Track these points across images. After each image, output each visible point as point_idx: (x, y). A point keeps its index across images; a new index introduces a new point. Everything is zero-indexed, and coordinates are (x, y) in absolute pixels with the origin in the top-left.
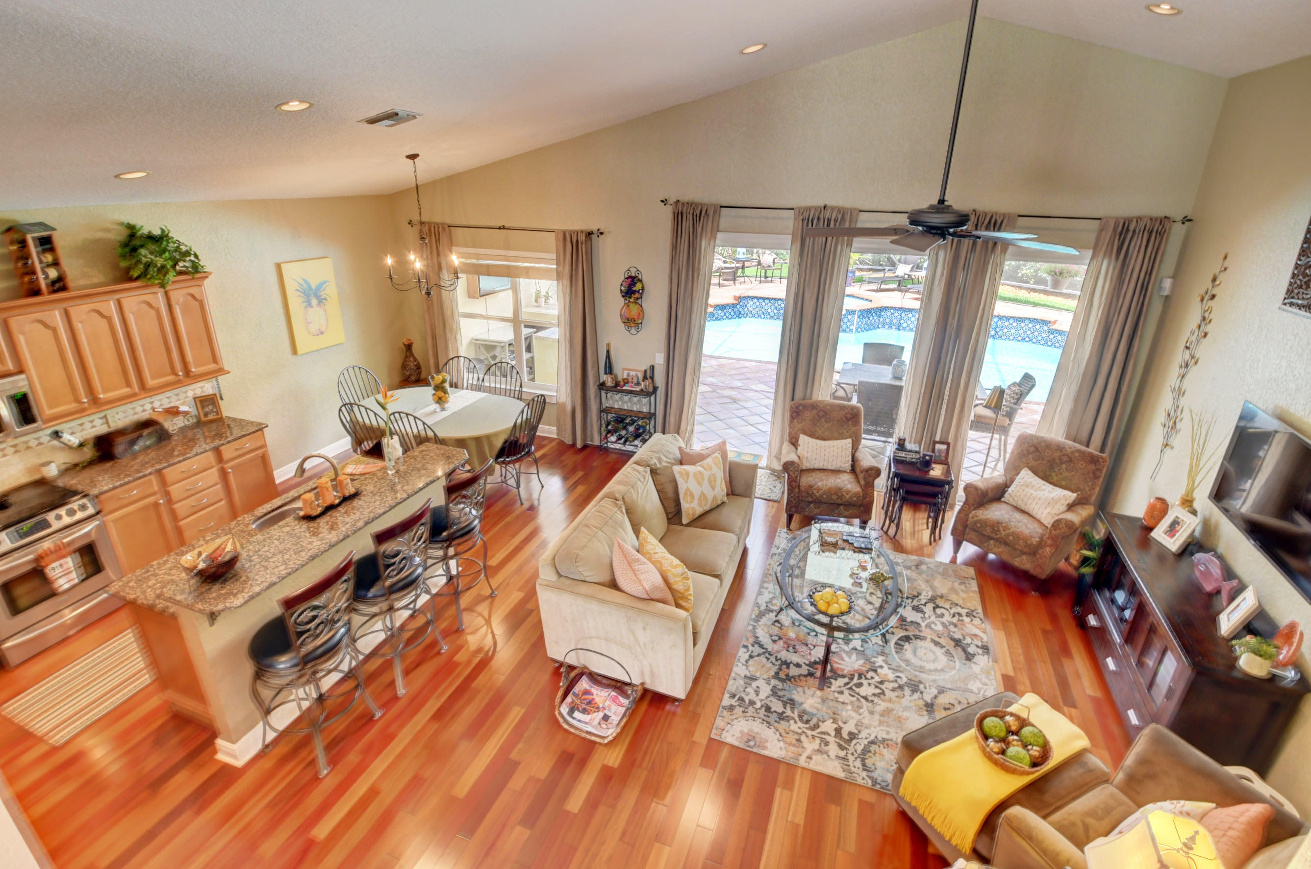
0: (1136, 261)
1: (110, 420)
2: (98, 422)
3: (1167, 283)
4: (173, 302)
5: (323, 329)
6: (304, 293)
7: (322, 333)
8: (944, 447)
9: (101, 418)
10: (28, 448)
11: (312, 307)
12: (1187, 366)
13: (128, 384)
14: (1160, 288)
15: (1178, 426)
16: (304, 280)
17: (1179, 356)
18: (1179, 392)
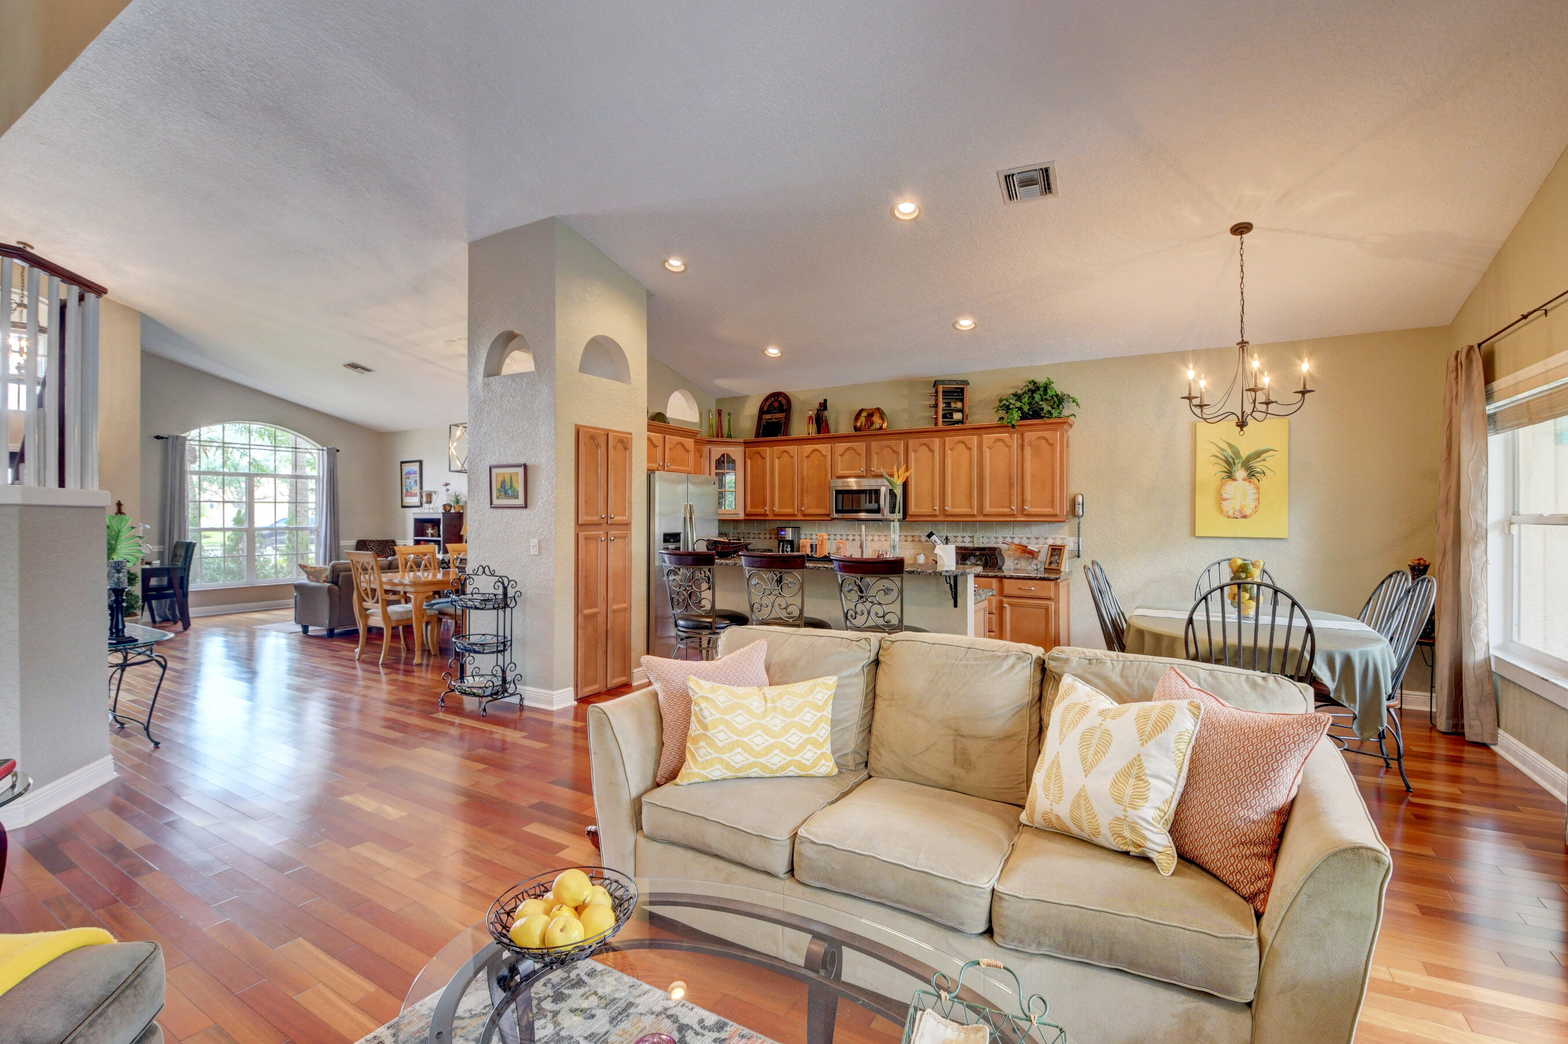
1: (975, 540)
2: (967, 539)
4: (1026, 444)
5: (1247, 512)
6: (1227, 462)
7: (1245, 517)
9: (970, 537)
10: (920, 541)
11: (1235, 480)
13: (971, 507)
16: (1228, 444)
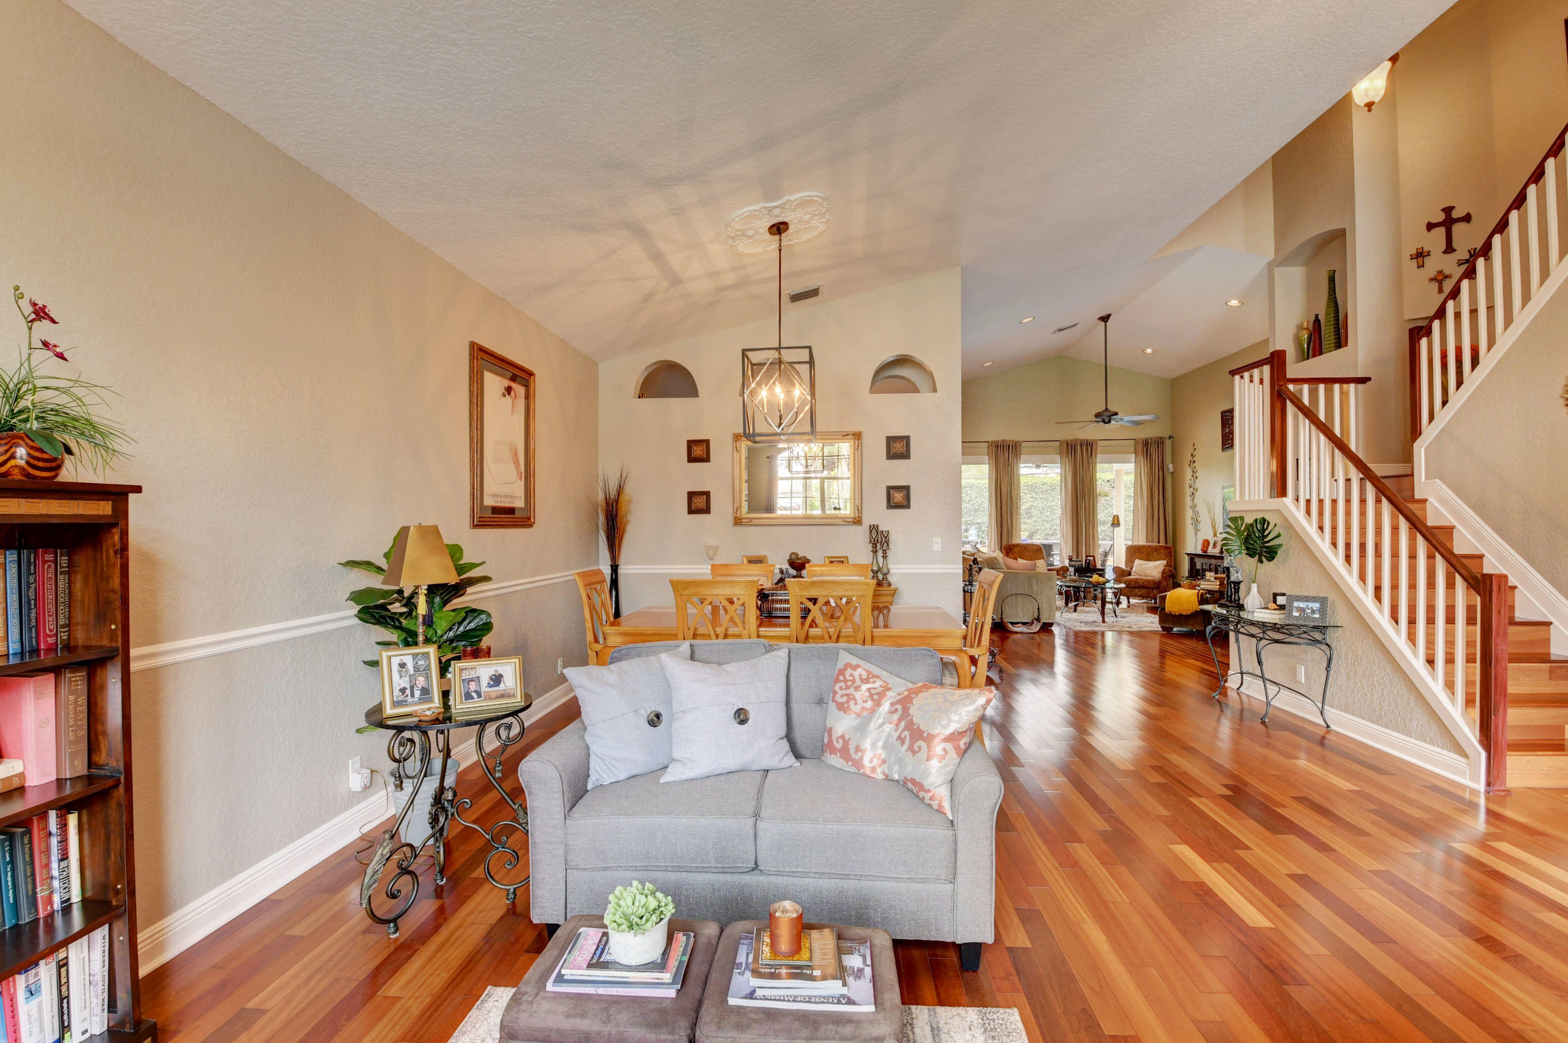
0: (1155, 456)
3: (1171, 466)
8: (1092, 558)
12: (1193, 494)
14: (1168, 469)
15: (1199, 519)
17: (1188, 492)
18: (1194, 507)
